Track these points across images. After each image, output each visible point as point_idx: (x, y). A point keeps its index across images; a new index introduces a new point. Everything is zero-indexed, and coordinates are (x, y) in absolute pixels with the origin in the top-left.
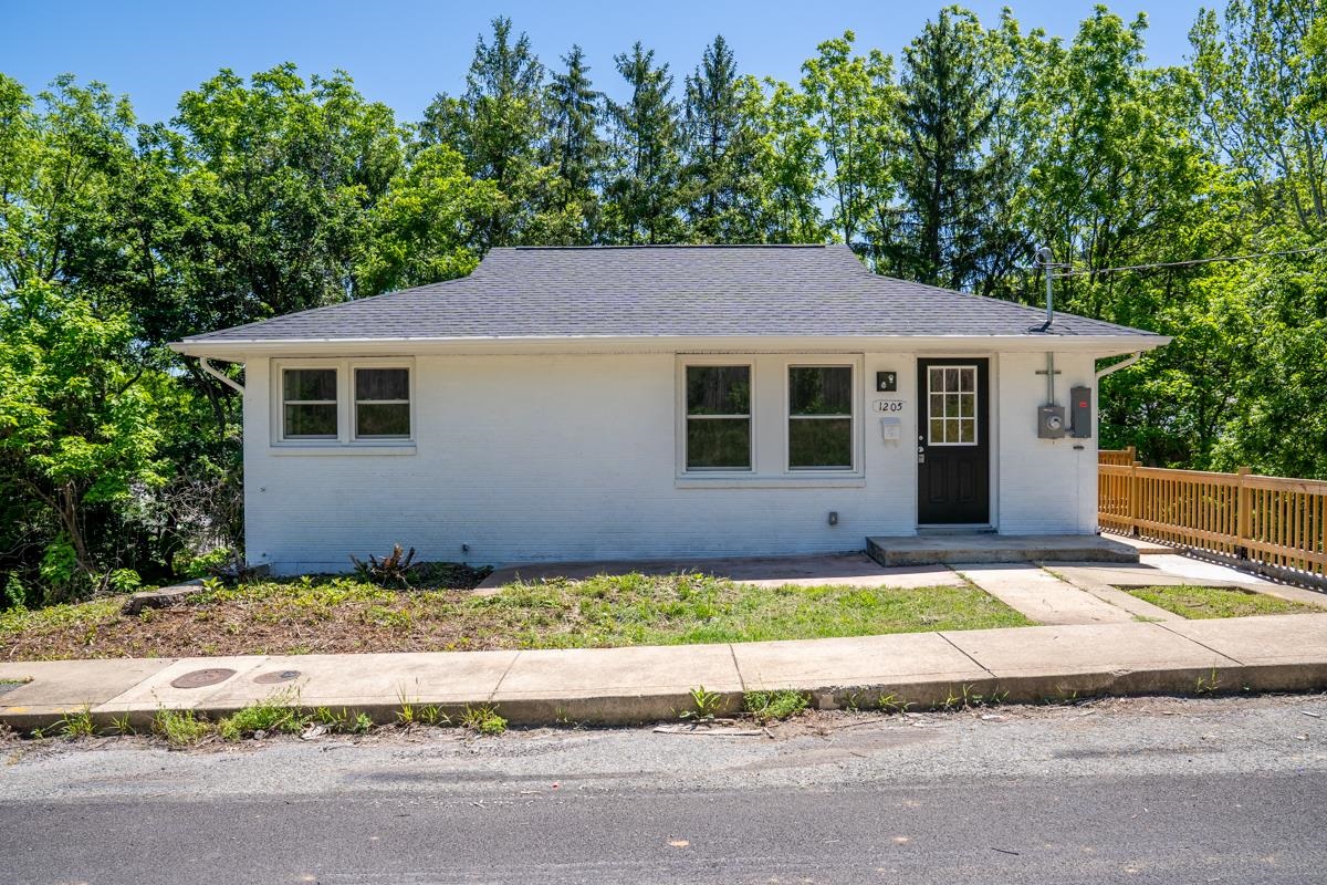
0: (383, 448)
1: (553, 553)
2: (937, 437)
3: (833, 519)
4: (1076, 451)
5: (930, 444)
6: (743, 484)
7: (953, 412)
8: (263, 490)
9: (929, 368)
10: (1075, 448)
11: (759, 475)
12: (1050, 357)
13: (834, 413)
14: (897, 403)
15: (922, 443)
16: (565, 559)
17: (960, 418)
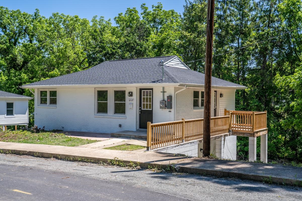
0: (53, 106)
1: (76, 129)
2: (144, 108)
3: (120, 126)
4: (169, 112)
5: (142, 109)
6: (105, 117)
7: (147, 101)
8: (36, 114)
9: (142, 91)
10: (169, 111)
11: (109, 115)
12: (163, 88)
13: (122, 101)
14: (132, 99)
15: (140, 109)
16: (77, 131)
17: (148, 103)
